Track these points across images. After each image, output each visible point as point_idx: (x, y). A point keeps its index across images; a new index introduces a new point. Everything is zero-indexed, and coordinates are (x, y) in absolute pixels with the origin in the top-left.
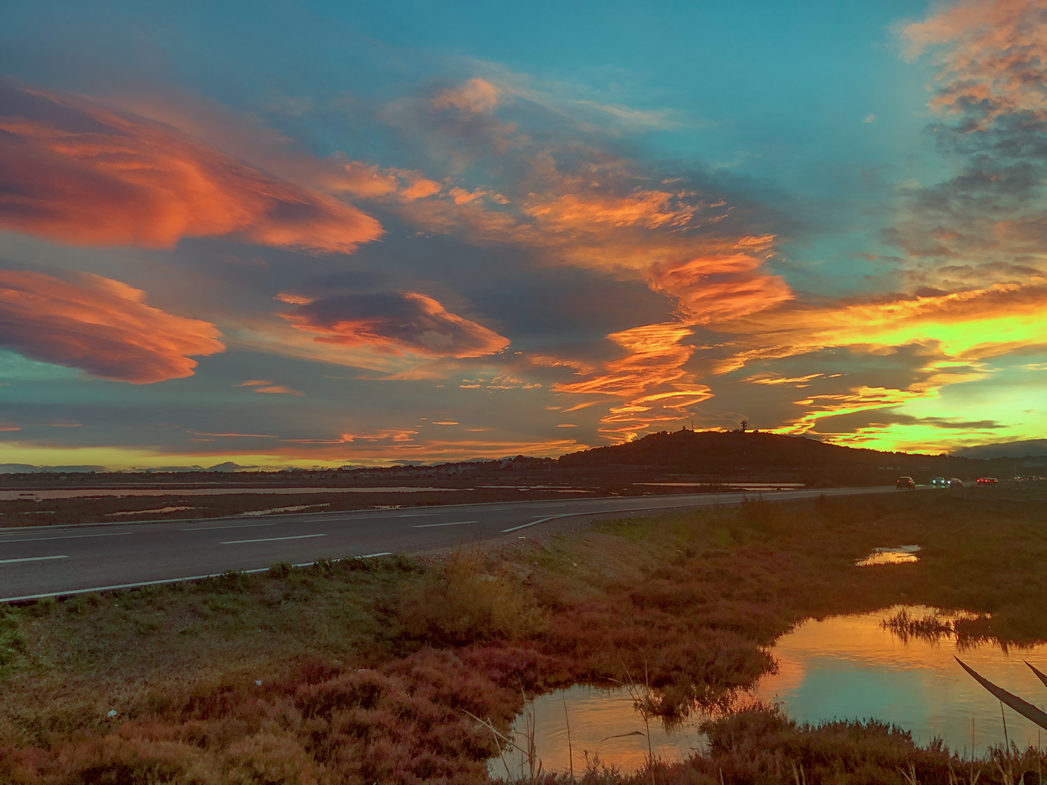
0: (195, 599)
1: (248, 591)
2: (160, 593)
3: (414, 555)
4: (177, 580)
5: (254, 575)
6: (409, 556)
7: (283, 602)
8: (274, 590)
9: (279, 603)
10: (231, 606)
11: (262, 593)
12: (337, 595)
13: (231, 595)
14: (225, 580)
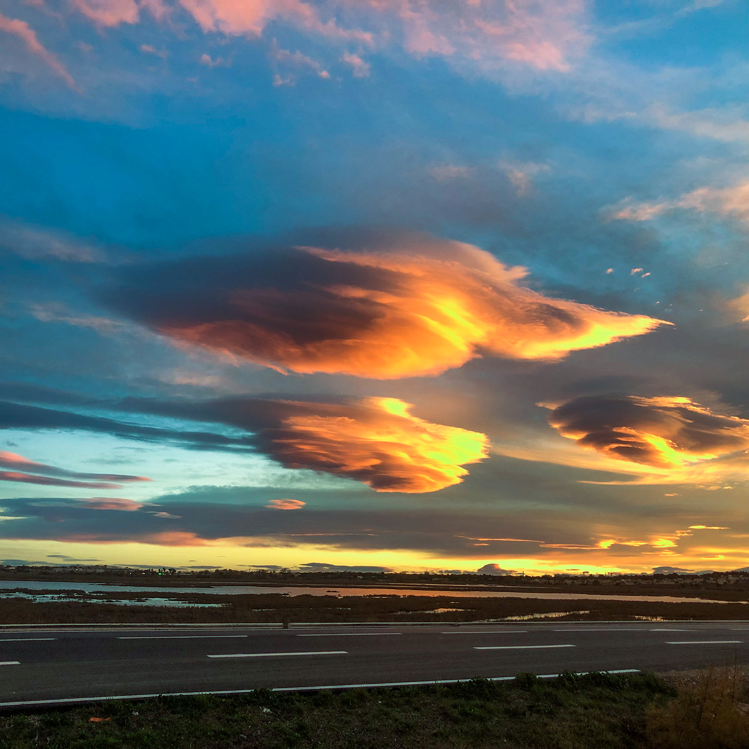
0: (447, 703)
1: (495, 699)
2: (417, 694)
3: (665, 675)
4: (431, 682)
5: (500, 683)
6: (659, 675)
7: (528, 714)
8: (519, 700)
9: (524, 714)
10: (477, 712)
11: (508, 702)
12: (581, 710)
13: (478, 702)
14: (473, 686)
